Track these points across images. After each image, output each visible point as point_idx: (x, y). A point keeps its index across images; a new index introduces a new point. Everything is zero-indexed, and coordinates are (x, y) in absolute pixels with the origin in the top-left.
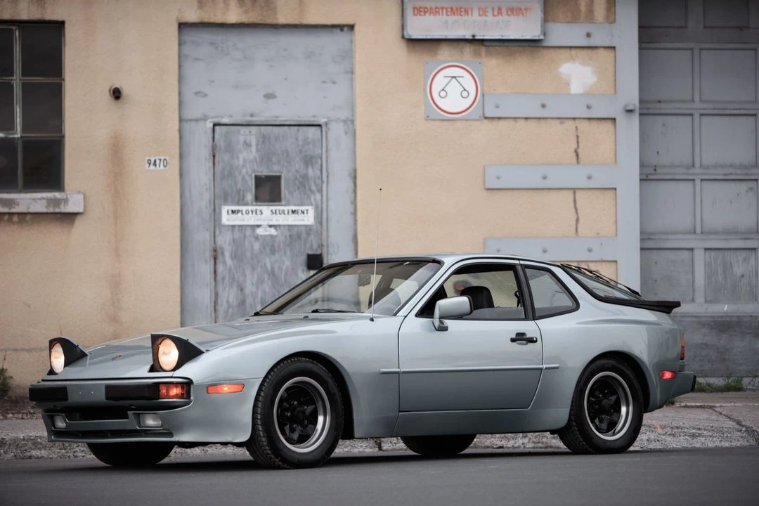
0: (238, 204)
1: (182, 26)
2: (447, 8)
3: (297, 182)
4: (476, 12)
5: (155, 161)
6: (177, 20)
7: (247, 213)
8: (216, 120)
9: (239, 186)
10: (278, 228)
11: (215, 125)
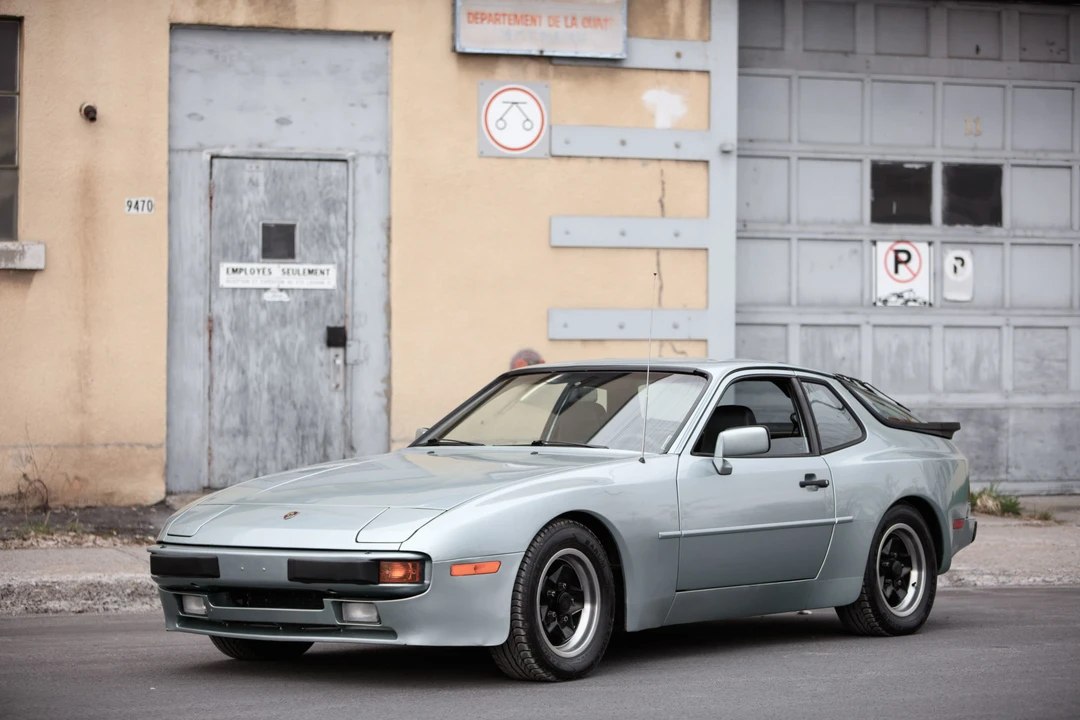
0: (241, 260)
1: (175, 27)
2: (509, 15)
3: (315, 233)
4: (545, 21)
5: (137, 203)
6: (169, 20)
7: (252, 272)
8: (215, 151)
9: (243, 237)
10: (290, 292)
11: (212, 157)
